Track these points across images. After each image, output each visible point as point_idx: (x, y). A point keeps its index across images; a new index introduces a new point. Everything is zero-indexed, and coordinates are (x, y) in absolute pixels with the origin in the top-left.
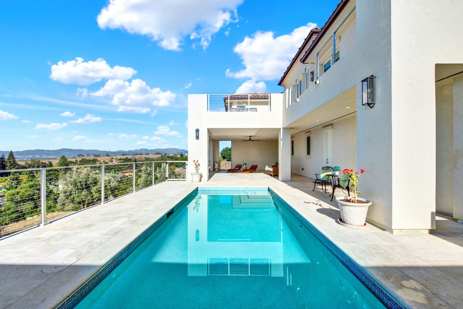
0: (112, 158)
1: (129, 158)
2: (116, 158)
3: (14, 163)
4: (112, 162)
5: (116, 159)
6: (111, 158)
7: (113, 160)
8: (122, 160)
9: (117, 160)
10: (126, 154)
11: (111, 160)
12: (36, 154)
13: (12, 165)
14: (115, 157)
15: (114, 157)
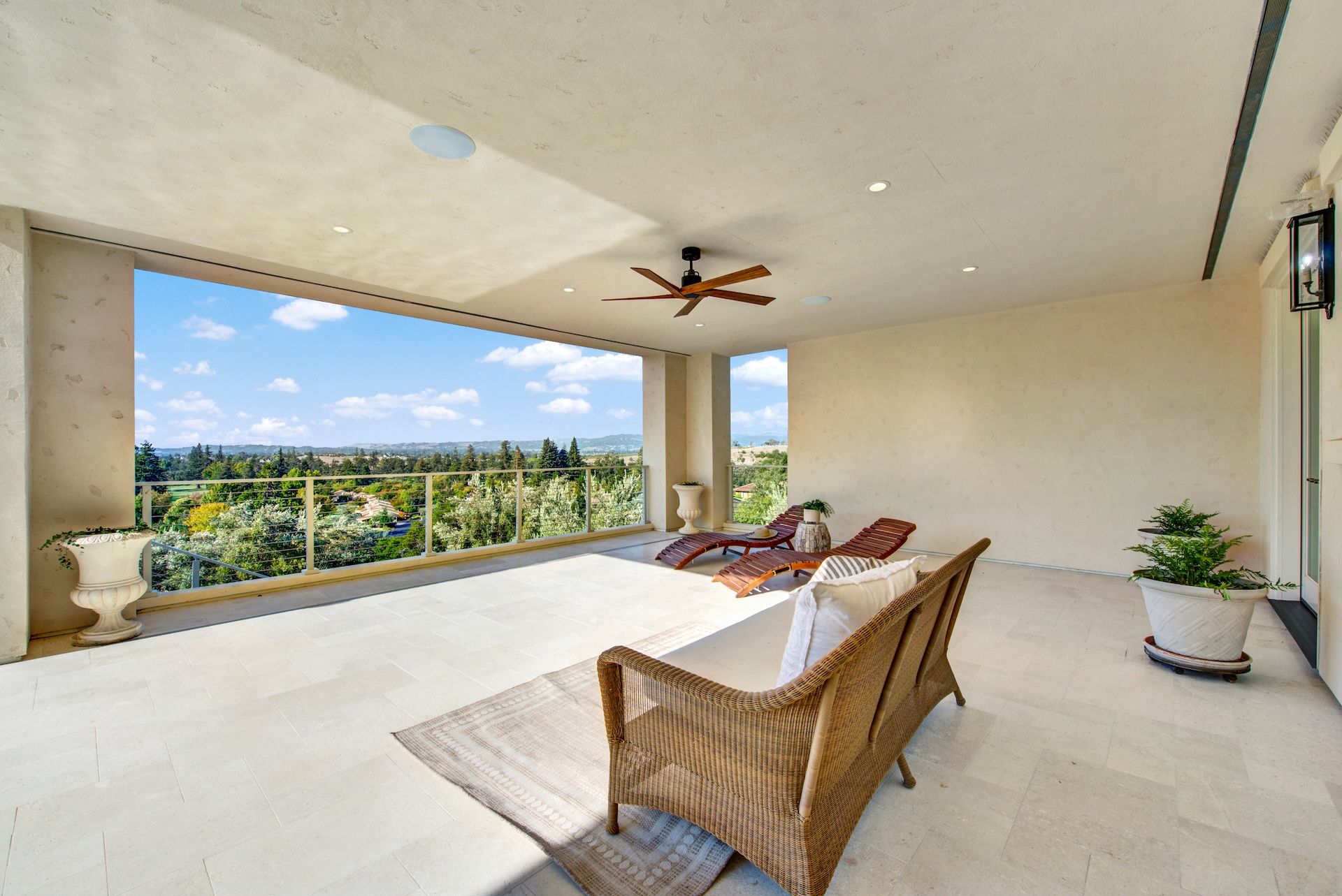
0: (744, 452)
1: (780, 452)
2: (752, 452)
3: (578, 462)
4: (743, 460)
5: (753, 455)
6: (741, 450)
7: (745, 457)
8: (766, 458)
9: (754, 458)
10: (775, 442)
11: (742, 456)
12: (621, 443)
13: (575, 463)
14: (751, 449)
15: (748, 450)
